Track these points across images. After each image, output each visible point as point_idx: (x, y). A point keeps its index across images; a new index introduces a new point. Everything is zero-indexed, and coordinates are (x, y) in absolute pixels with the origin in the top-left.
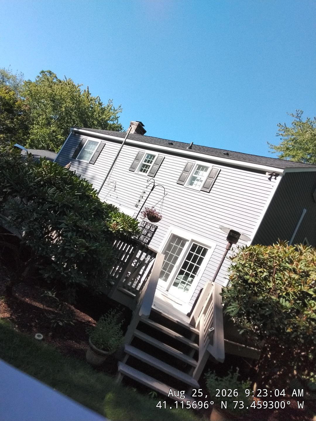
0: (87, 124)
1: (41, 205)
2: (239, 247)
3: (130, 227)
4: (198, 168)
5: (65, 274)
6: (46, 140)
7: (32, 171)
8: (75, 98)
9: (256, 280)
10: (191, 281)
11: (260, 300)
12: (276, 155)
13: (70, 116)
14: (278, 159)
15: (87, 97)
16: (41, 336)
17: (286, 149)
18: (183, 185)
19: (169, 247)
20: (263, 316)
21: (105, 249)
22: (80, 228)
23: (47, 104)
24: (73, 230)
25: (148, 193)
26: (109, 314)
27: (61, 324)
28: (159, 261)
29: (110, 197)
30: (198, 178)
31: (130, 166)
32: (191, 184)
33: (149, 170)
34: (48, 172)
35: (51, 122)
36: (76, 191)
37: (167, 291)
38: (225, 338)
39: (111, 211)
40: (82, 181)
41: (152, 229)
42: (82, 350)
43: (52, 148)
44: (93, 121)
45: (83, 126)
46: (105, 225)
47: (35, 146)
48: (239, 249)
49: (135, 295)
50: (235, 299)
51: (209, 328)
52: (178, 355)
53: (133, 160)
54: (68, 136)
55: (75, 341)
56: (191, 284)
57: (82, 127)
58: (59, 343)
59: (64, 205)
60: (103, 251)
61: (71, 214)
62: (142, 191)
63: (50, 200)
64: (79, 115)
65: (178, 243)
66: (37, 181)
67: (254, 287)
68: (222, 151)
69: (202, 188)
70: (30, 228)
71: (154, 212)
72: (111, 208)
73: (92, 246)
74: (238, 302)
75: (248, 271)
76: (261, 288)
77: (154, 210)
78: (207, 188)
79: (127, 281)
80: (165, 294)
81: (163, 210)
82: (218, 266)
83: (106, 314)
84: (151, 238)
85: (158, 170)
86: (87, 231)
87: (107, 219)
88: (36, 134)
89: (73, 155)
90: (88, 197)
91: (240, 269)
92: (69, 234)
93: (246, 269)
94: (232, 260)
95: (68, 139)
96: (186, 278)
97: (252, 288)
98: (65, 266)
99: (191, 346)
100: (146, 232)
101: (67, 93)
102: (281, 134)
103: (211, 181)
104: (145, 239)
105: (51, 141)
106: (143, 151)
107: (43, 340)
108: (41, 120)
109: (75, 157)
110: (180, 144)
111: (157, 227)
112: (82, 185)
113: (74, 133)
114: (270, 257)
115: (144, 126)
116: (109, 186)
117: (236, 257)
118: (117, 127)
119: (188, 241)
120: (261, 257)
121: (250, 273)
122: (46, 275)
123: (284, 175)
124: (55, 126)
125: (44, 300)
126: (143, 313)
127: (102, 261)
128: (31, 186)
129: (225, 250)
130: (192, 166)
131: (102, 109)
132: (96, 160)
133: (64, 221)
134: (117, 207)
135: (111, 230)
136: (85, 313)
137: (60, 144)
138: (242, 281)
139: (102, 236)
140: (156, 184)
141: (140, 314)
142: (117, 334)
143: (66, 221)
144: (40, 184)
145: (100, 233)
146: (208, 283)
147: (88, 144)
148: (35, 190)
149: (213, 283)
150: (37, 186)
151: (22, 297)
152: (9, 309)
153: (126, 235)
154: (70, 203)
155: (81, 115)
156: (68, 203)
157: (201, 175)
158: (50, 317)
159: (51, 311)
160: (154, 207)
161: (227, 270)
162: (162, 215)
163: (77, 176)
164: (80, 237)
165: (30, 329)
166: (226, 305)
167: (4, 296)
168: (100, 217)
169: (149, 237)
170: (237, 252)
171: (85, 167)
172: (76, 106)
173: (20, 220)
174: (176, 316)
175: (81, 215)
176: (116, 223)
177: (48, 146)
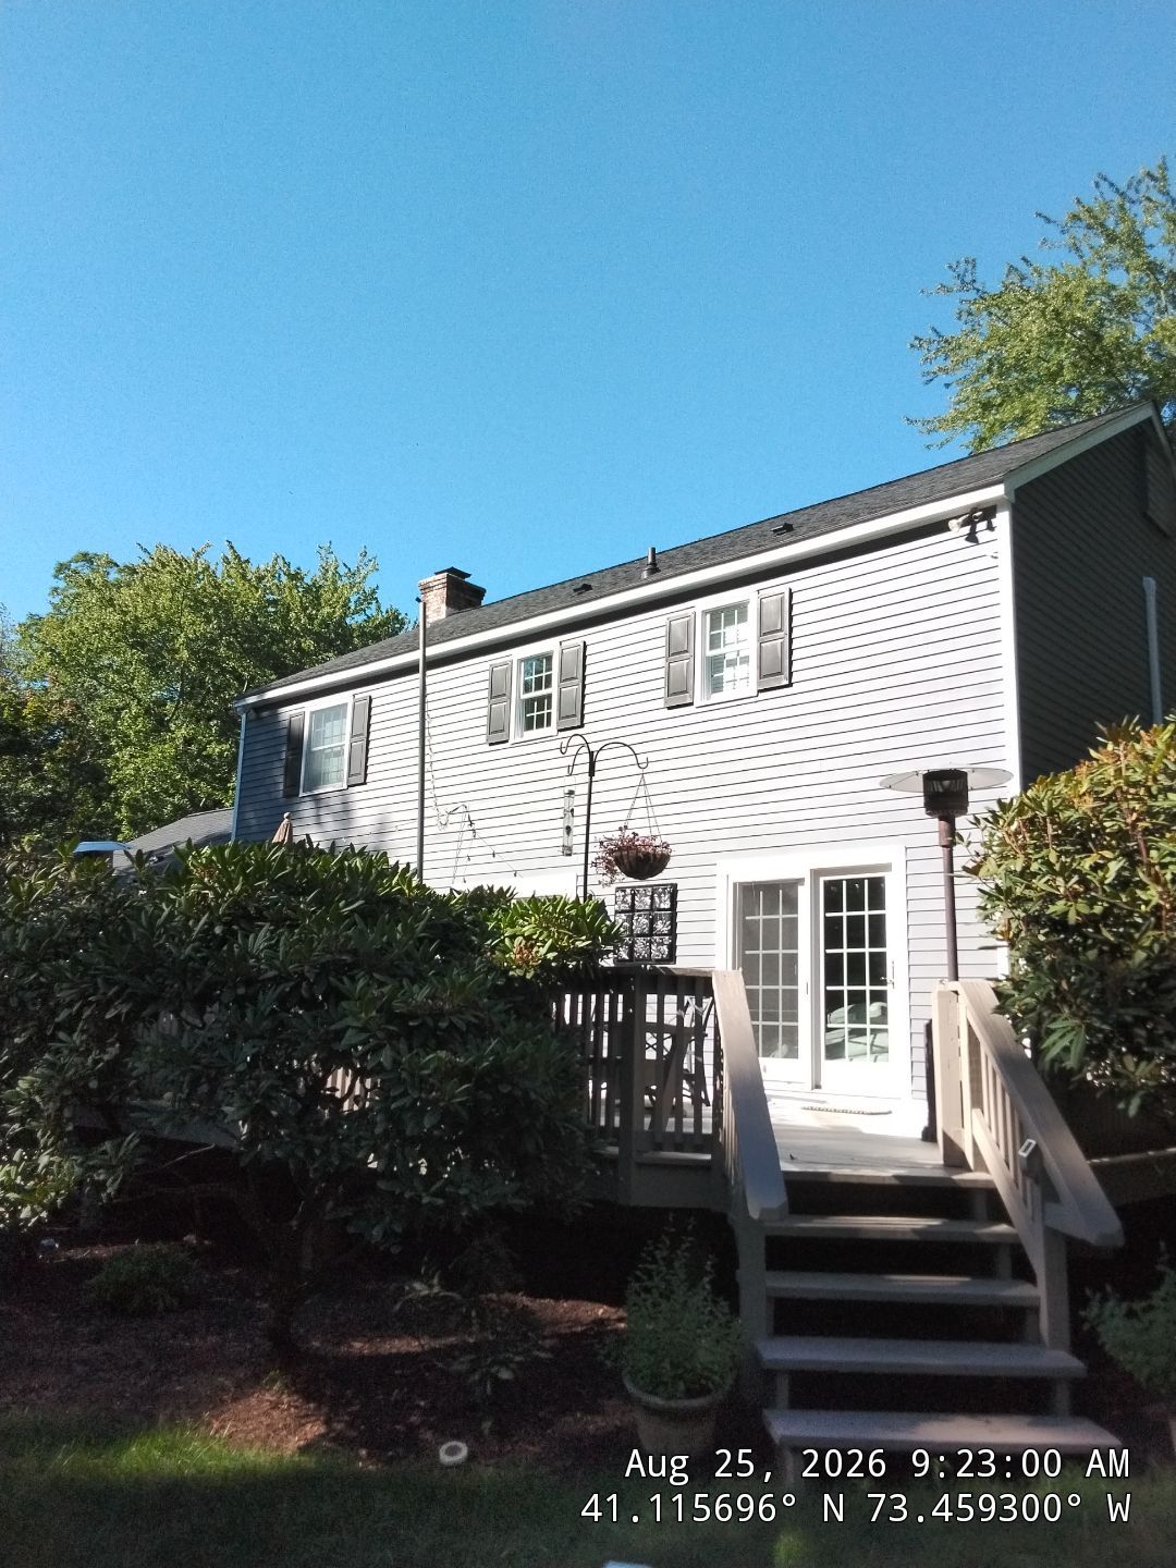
0: (283, 662)
1: (247, 1004)
2: (976, 818)
3: (577, 931)
4: (712, 625)
5: (435, 1199)
6: (176, 780)
7: (167, 907)
8: (206, 601)
9: (1092, 902)
10: (879, 1013)
11: (1140, 965)
12: (959, 445)
13: (218, 665)
14: (970, 456)
15: (244, 577)
16: (460, 1449)
17: (980, 410)
18: (691, 704)
19: (746, 935)
21: (530, 1048)
22: (414, 1017)
23: (126, 664)
24: (391, 1036)
25: (585, 789)
26: (651, 1263)
27: (505, 1375)
28: (730, 999)
29: (469, 863)
30: (728, 657)
31: (484, 730)
32: (717, 686)
33: (554, 711)
34: (221, 885)
35: (166, 715)
36: (339, 901)
37: (817, 1090)
38: (1088, 1155)
39: (491, 911)
40: (345, 858)
41: (661, 902)
42: (619, 1430)
43: (209, 796)
44: (299, 644)
45: (273, 677)
46: (492, 969)
47: (149, 818)
48: (982, 826)
49: (708, 1157)
50: (1051, 1004)
51: (1018, 1146)
52: (958, 1292)
53: (485, 703)
54: (239, 734)
55: (583, 1411)
56: (886, 1023)
57: (273, 680)
58: (530, 1444)
59: (323, 965)
60: (523, 1057)
61: (361, 983)
62: (560, 793)
63: (271, 974)
64: (242, 648)
65: (771, 908)
66: (200, 932)
67: (1098, 931)
68: (766, 526)
69: (759, 684)
70: (249, 1099)
71: (636, 843)
72: (486, 901)
73: (481, 1059)
74: (1070, 1007)
75: (1051, 885)
76: (1124, 924)
77: (632, 836)
78: (777, 674)
79: (657, 1123)
80: (818, 1101)
81: (661, 821)
82: (943, 917)
83: (641, 1266)
84: (673, 933)
85: (583, 696)
86: (441, 1014)
87: (489, 942)
88: (136, 779)
89: (285, 787)
90: (391, 901)
91: (1019, 891)
92: (385, 1057)
93: (1040, 883)
94: (977, 874)
95: (242, 743)
96: (858, 1013)
97: (1094, 939)
98: (423, 1171)
99: (986, 1239)
100: (647, 921)
101: (170, 595)
102: (941, 369)
103: (777, 643)
104: (653, 947)
105: (193, 776)
106: (505, 659)
107: (471, 1457)
108: (131, 722)
109: (292, 791)
110: (614, 575)
111: (674, 886)
112: (353, 871)
113: (253, 715)
114: (1102, 799)
115: (469, 575)
116: (450, 828)
117: (986, 857)
118: (385, 623)
119: (800, 881)
120: (1069, 817)
121: (1062, 890)
122: (374, 1233)
123: (1013, 500)
124: (184, 722)
125: (409, 1324)
126: (761, 1204)
127: (536, 1092)
128: (190, 958)
129: (940, 852)
130: (689, 628)
131: (308, 590)
132: (366, 767)
133: (349, 1021)
134: (501, 889)
135: (519, 972)
136: (573, 1299)
137: (229, 772)
138: (1047, 930)
139: (496, 1009)
140: (593, 748)
141: (754, 1214)
142: (711, 1318)
143: (353, 1022)
144: (215, 935)
145: (485, 1000)
146: (941, 994)
147: (317, 726)
148: (206, 964)
149: (955, 985)
150: (208, 947)
151: (338, 1344)
152: (312, 1405)
153: (576, 967)
154: (341, 953)
155: (251, 642)
156: (331, 953)
157: (736, 640)
158: (460, 1366)
159: (452, 1347)
160: (626, 827)
161: (979, 918)
162: (664, 839)
163: (321, 852)
164: (425, 1050)
165: (411, 1443)
166: (1037, 1040)
167: (274, 1369)
168: (462, 949)
169: (665, 935)
170: (980, 839)
171: (338, 808)
172: (219, 624)
173: (204, 1088)
174: (883, 1159)
175: (393, 972)
176: (524, 942)
177: (192, 796)
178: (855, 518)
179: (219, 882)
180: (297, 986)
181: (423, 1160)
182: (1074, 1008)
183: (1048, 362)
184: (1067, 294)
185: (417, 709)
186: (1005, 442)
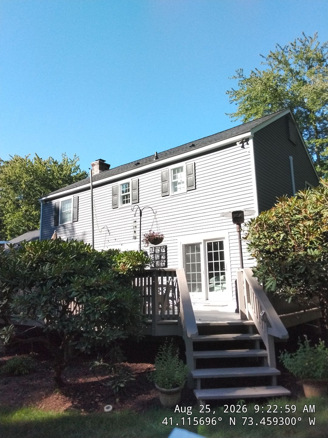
0: (53, 187)
1: (43, 286)
2: (245, 224)
3: (138, 260)
4: (173, 173)
5: (100, 338)
6: (23, 222)
7: (19, 259)
8: (30, 170)
9: (277, 245)
10: (223, 278)
11: (290, 262)
12: (239, 121)
13: (34, 189)
14: (243, 124)
15: (40, 163)
16: (110, 407)
17: (245, 111)
18: (169, 195)
19: (187, 259)
20: (300, 275)
21: (125, 294)
22: (92, 287)
23: (7, 189)
24: (85, 293)
25: (139, 220)
26: (161, 351)
27: (122, 385)
28: (181, 278)
29: (108, 242)
30: (178, 182)
31: (111, 205)
32: (176, 190)
33: (131, 199)
35: (19, 204)
36: (69, 255)
37: (207, 300)
38: (279, 314)
39: (113, 256)
40: (71, 243)
41: (163, 251)
42: (155, 399)
43: (33, 226)
44: (58, 182)
45: (50, 191)
46: (114, 272)
47: (16, 234)
48: (247, 226)
49: (177, 321)
50: (267, 273)
51: (260, 312)
52: (245, 354)
53: (111, 197)
54: (41, 208)
55: (144, 394)
56: (225, 281)
57: (50, 193)
58: (130, 404)
59: (65, 274)
60: (123, 296)
61: (76, 278)
62: (132, 222)
63: (50, 277)
64: (41, 184)
65: (193, 251)
66: (29, 266)
67: (279, 253)
68: (187, 145)
69: (187, 189)
70: (45, 313)
71: (154, 235)
72: (112, 253)
73: (112, 297)
75: (266, 241)
76: (286, 251)
77: (153, 233)
78: (192, 186)
79: (162, 312)
80: (207, 303)
81: (161, 228)
82: (239, 251)
83: (159, 352)
84: (166, 259)
85: (139, 194)
86: (99, 286)
87: (113, 265)
88: (11, 223)
89: (55, 223)
90: (85, 254)
91: (257, 243)
92: (84, 298)
93: (263, 241)
94: (246, 239)
95: (41, 211)
96: (217, 279)
97: (278, 255)
98: (96, 330)
99: (252, 339)
100: (159, 256)
101: (19, 169)
102: (234, 100)
103: (192, 177)
104: (161, 263)
105: (28, 221)
106: (116, 184)
107: (113, 409)
108: (9, 206)
109: (57, 224)
110: (146, 160)
111: (166, 246)
112: (73, 247)
113: (44, 203)
114: (278, 217)
115: (105, 161)
116: (102, 233)
117: (248, 234)
118: (83, 175)
119: (200, 243)
120: (270, 223)
121: (269, 242)
122: (83, 348)
123: (253, 136)
124: (25, 205)
125: (94, 373)
126: (191, 333)
127: (127, 306)
128: (26, 274)
129: (237, 233)
130: (167, 174)
131: (59, 166)
132: (78, 216)
133: (73, 289)
134: (116, 249)
135: (122, 273)
137: (39, 219)
138: (265, 253)
139: (116, 283)
140: (141, 209)
141: (189, 336)
142: (179, 366)
143: (74, 289)
144: (33, 267)
145: (112, 281)
146: (238, 272)
147: (64, 205)
148: (31, 275)
149: (242, 270)
150: (31, 270)
151: (75, 380)
152: (68, 398)
153: (138, 270)
154: (70, 270)
155: (44, 182)
156: (68, 270)
157: (180, 177)
158: (109, 384)
159: (107, 378)
160: (151, 230)
161: (247, 251)
162: (162, 233)
163: (64, 241)
164: (95, 296)
165: (96, 406)
166: (264, 283)
167: (57, 388)
168: (106, 267)
169: (164, 260)
170: (246, 229)
171: (71, 228)
172: (34, 177)
173: (32, 310)
174: (224, 318)
175: (85, 274)
176: (123, 264)
177: (28, 227)
178: (211, 142)
179: (34, 251)
180: (58, 280)
181: (96, 327)
182: (273, 274)
183: (263, 97)
184: (268, 78)
185: (91, 200)
186: (252, 120)
